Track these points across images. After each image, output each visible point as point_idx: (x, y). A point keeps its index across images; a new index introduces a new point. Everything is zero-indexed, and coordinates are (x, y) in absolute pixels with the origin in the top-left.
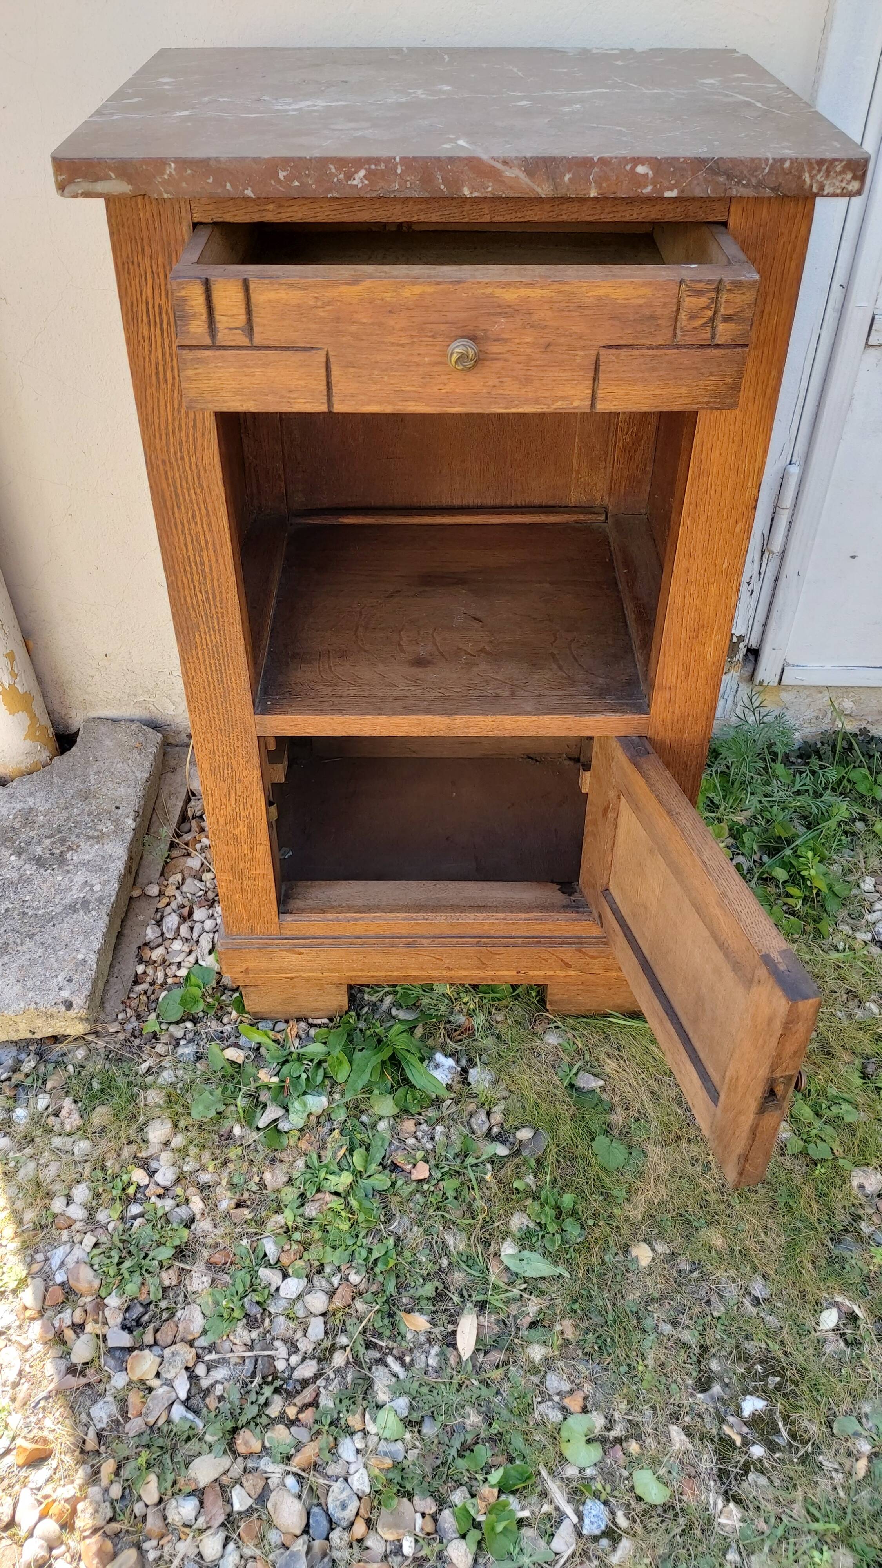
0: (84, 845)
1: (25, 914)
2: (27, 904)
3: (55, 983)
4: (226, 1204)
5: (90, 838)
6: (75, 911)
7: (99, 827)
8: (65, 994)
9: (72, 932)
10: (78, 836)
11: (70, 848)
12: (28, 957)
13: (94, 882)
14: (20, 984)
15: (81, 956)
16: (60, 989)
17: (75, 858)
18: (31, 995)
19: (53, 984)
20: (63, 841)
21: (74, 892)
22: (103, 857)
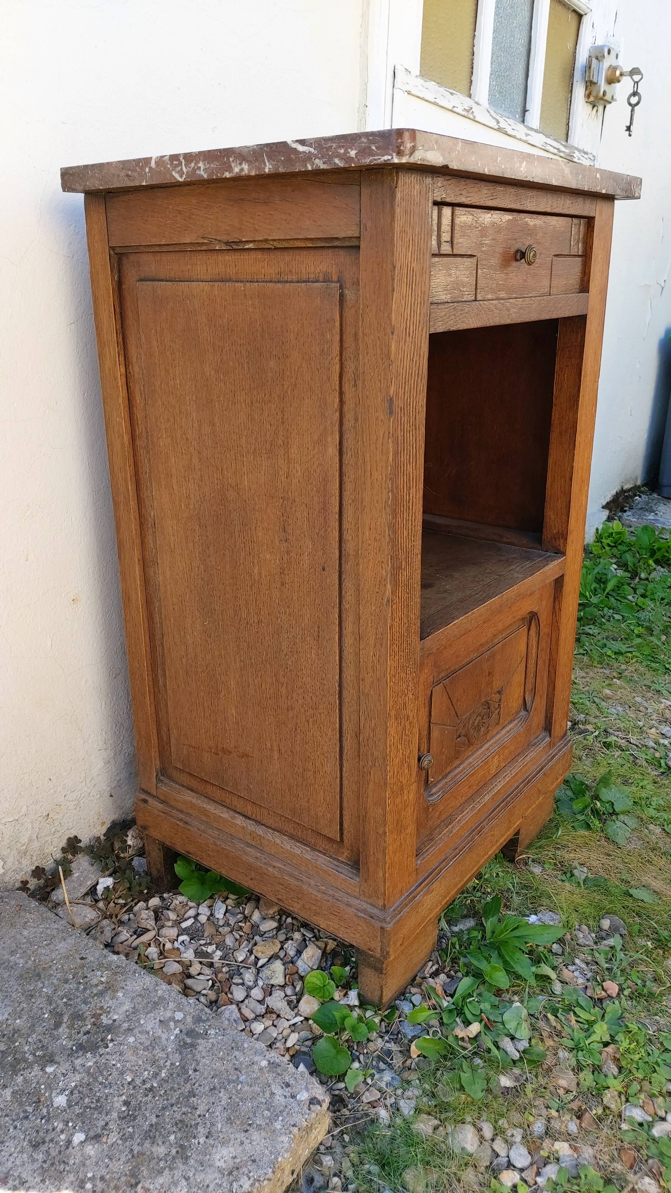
0: (107, 1002)
1: (151, 1089)
2: (138, 1082)
3: (282, 1099)
4: (573, 1127)
5: (101, 994)
6: (193, 1046)
7: (95, 981)
8: (304, 1096)
9: (222, 1059)
10: (85, 1002)
11: (97, 1016)
12: (219, 1108)
13: (168, 1014)
14: (251, 1130)
15: (264, 1063)
16: (293, 1097)
17: (115, 1017)
18: (278, 1125)
19: (279, 1099)
20: (78, 1016)
21: (164, 1036)
22: (140, 995)
